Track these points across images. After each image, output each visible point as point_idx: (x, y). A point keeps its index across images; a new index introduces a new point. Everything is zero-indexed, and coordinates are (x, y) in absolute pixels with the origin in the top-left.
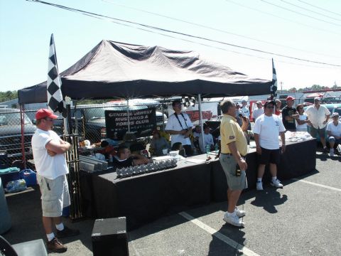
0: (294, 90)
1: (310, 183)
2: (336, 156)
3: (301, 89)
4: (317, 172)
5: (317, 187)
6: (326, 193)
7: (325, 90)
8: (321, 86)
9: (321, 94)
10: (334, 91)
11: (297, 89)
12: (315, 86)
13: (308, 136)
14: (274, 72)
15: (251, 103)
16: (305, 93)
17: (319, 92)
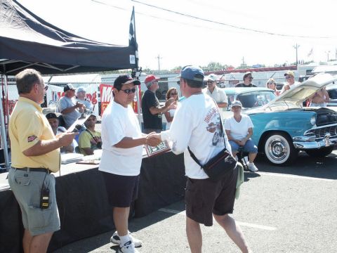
0: (179, 71)
7: (230, 70)
8: (223, 65)
9: (220, 76)
10: (241, 72)
12: (213, 64)
14: (132, 32)
15: (100, 89)
17: (218, 73)
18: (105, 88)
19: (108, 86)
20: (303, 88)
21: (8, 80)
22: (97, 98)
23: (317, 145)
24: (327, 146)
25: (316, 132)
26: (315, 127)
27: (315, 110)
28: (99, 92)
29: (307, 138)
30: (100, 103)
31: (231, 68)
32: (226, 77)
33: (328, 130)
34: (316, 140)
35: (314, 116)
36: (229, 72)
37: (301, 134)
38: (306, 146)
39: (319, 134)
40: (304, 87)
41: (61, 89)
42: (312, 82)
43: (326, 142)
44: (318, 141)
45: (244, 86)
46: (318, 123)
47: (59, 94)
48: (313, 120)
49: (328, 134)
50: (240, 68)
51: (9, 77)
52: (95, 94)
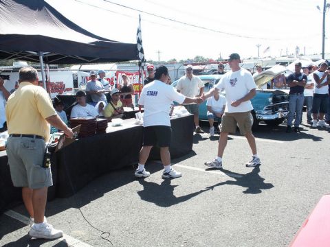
0: (173, 62)
1: (187, 167)
2: (217, 135)
3: (182, 62)
4: (195, 154)
5: (194, 171)
6: (203, 177)
8: (205, 58)
9: (203, 66)
11: (178, 61)
12: (197, 57)
13: (184, 112)
17: (202, 64)
18: (120, 74)
19: (122, 73)
20: (264, 76)
21: (50, 68)
22: (114, 81)
23: (273, 117)
24: (280, 117)
25: (272, 107)
26: (271, 104)
27: (272, 92)
28: (116, 77)
29: (266, 112)
30: (116, 85)
31: (211, 60)
32: (207, 67)
33: (281, 106)
35: (271, 96)
36: (210, 63)
37: (262, 109)
38: (265, 118)
39: (274, 110)
41: (88, 75)
42: (270, 72)
43: (279, 115)
44: (273, 114)
45: (220, 73)
46: (275, 100)
47: (87, 77)
48: (270, 99)
49: (281, 110)
50: (217, 60)
51: (51, 65)
52: (112, 78)
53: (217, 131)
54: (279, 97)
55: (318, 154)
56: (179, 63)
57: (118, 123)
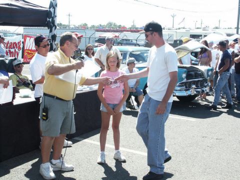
0: (84, 27)
2: (129, 109)
3: (93, 26)
7: (122, 30)
8: (118, 25)
10: (132, 31)
11: (89, 26)
12: (110, 24)
15: (25, 37)
16: (97, 31)
18: (28, 39)
19: (30, 37)
22: (21, 46)
23: (186, 94)
24: (193, 94)
25: (185, 84)
26: (185, 80)
27: (185, 68)
28: (23, 40)
29: (179, 88)
30: (23, 50)
31: (124, 27)
33: (194, 83)
34: (185, 90)
35: (185, 72)
38: (177, 94)
39: (187, 86)
40: (179, 50)
42: (186, 48)
43: (192, 92)
44: (186, 90)
46: (189, 76)
48: (184, 75)
49: (194, 86)
50: (130, 28)
52: (19, 42)
53: (129, 105)
54: (193, 73)
55: (229, 135)
56: (91, 28)
57: (26, 94)
